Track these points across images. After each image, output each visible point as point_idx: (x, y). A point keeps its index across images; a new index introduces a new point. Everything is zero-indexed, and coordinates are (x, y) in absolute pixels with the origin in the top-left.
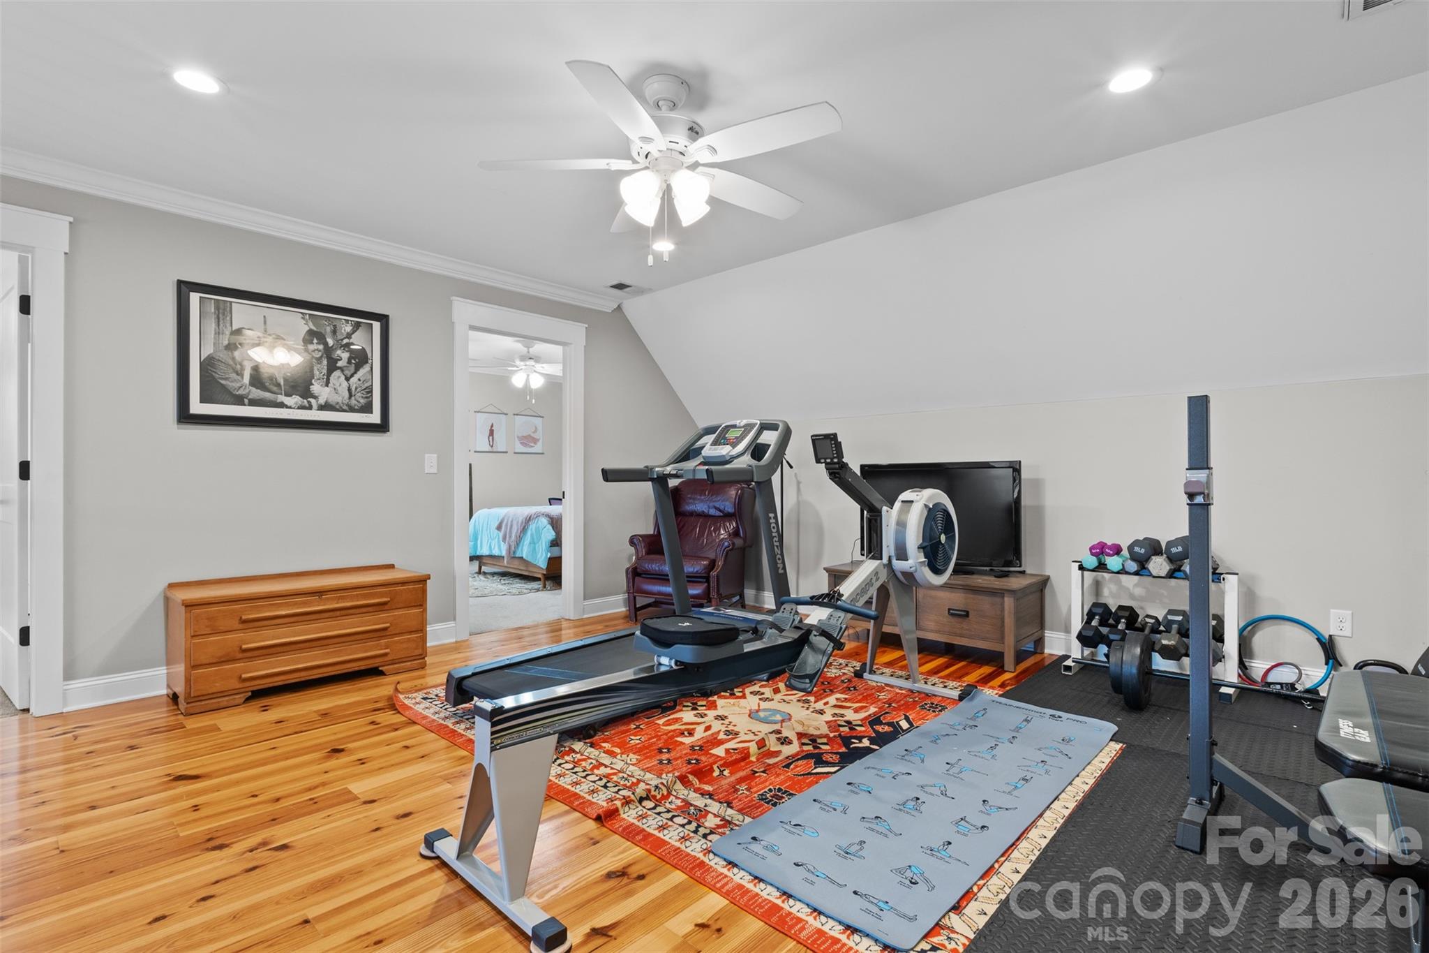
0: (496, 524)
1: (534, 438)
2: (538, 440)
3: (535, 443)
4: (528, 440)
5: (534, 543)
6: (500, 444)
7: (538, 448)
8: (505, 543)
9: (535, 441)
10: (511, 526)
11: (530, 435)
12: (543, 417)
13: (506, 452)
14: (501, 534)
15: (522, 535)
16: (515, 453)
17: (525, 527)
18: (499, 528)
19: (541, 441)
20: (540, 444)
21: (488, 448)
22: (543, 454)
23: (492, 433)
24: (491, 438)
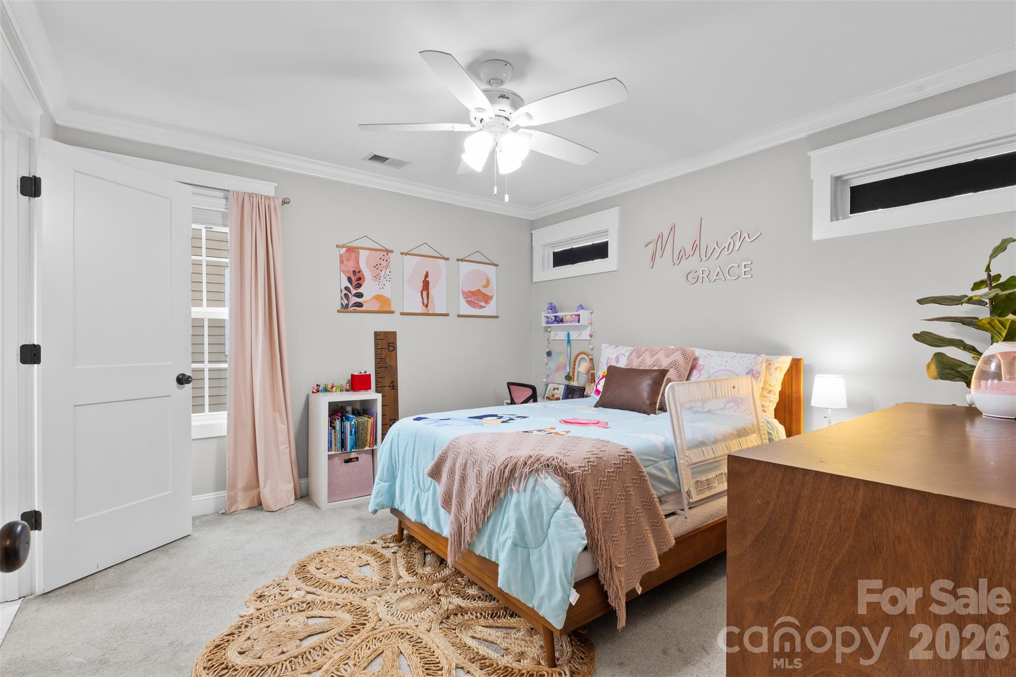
0: (431, 464)
1: (485, 295)
2: (491, 298)
3: (487, 302)
4: (477, 297)
5: (526, 547)
6: (439, 304)
7: (490, 309)
8: (449, 512)
9: (487, 299)
10: (463, 479)
11: (479, 291)
12: (497, 265)
13: (447, 315)
14: (440, 489)
15: (490, 510)
16: (459, 316)
17: (498, 492)
18: (435, 473)
19: (495, 296)
20: (493, 303)
21: (420, 309)
22: (497, 317)
23: (426, 285)
24: (425, 293)
